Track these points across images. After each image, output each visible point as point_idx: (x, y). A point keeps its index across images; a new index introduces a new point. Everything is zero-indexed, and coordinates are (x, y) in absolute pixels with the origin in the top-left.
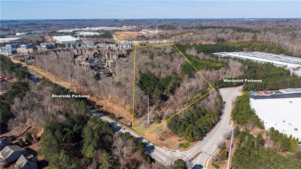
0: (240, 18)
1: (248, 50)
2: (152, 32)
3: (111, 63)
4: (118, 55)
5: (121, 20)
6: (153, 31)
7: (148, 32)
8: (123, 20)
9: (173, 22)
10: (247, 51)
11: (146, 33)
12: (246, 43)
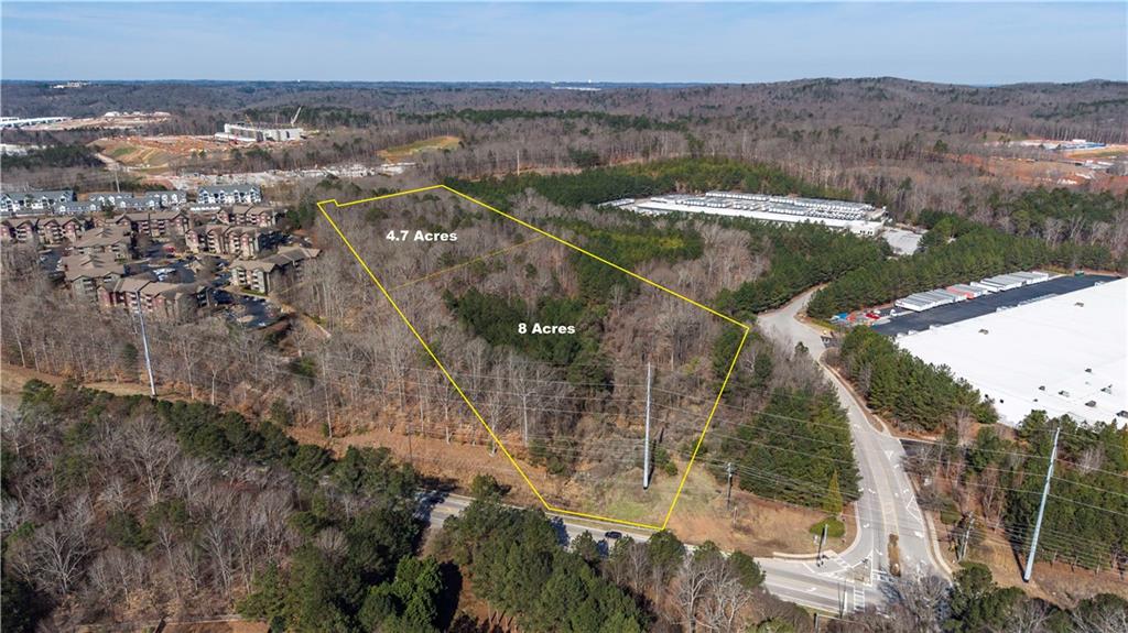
0: (532, 81)
1: (688, 187)
2: (279, 133)
3: (265, 274)
4: (257, 235)
5: (69, 85)
6: (283, 132)
7: (261, 133)
8: (77, 85)
9: (319, 95)
10: (688, 192)
11: (254, 140)
12: (678, 164)
